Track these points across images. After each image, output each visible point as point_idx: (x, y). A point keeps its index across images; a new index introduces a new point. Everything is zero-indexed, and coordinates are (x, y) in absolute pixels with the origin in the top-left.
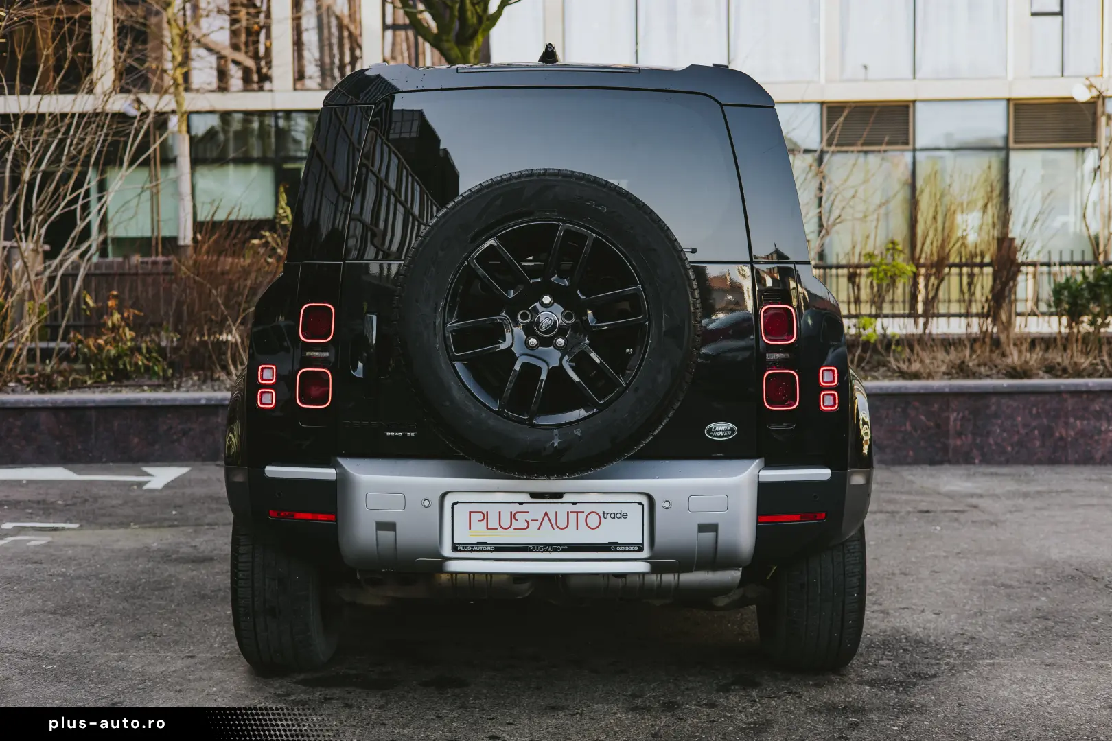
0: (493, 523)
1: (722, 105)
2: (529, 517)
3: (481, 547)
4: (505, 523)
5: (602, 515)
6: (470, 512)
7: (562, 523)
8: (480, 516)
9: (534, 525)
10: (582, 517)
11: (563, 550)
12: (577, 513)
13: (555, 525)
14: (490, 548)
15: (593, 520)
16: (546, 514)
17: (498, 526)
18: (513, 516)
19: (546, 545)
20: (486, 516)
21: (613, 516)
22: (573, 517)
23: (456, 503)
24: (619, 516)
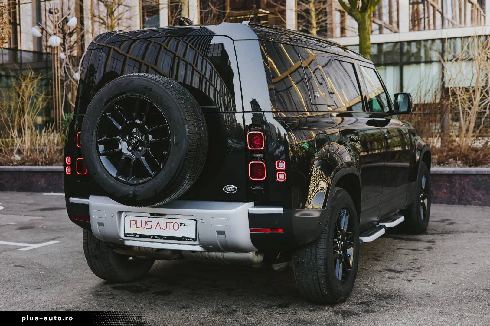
0: (139, 226)
1: (233, 40)
2: (152, 223)
3: (134, 235)
4: (143, 226)
5: (179, 224)
6: (131, 220)
7: (164, 227)
8: (134, 222)
9: (154, 227)
10: (172, 224)
11: (164, 239)
12: (170, 223)
13: (161, 228)
14: (137, 236)
15: (176, 225)
16: (158, 222)
17: (140, 227)
18: (146, 223)
19: (158, 236)
20: (136, 222)
21: (184, 225)
22: (168, 224)
23: (126, 216)
24: (186, 225)
